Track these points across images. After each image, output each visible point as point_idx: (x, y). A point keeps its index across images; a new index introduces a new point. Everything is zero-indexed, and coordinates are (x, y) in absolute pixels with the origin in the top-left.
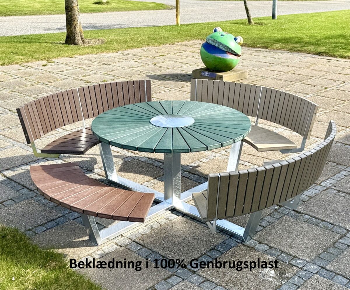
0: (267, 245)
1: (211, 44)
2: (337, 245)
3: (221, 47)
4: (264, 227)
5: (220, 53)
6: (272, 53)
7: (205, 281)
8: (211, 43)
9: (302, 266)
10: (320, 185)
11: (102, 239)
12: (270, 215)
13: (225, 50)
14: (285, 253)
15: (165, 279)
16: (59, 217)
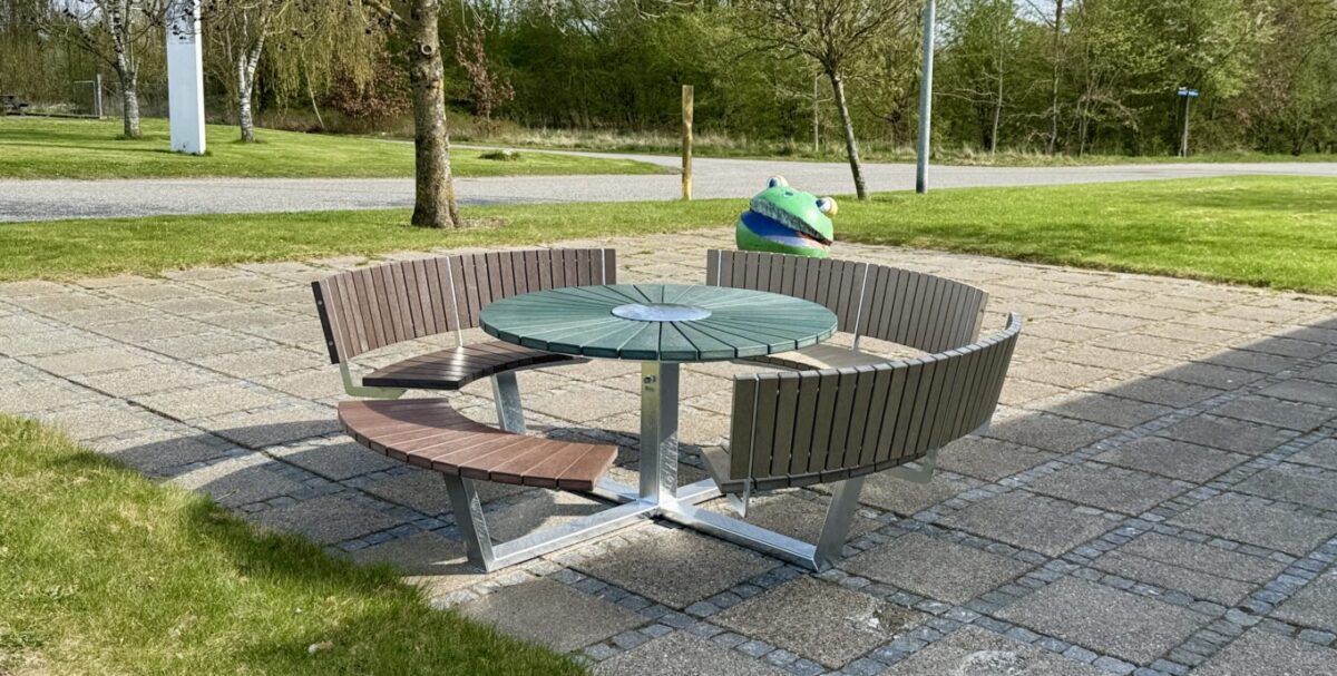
0: (867, 578)
1: (760, 214)
2: (1020, 581)
3: (784, 221)
4: (863, 550)
5: (783, 235)
6: (910, 255)
7: (723, 633)
8: (760, 211)
9: (940, 612)
10: (996, 483)
11: (496, 559)
12: (878, 530)
13: (794, 227)
14: (905, 591)
15: (637, 629)
16: (396, 526)
